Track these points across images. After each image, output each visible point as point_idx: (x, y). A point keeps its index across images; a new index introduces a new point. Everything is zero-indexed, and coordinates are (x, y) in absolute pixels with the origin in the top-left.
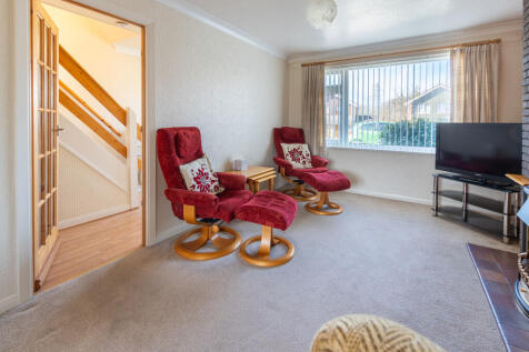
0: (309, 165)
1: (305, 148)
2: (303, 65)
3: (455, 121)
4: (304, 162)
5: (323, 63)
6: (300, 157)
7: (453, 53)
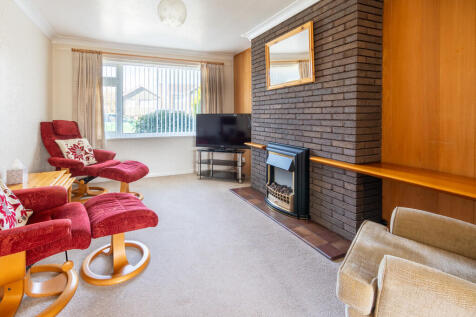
0: (93, 160)
1: (85, 142)
2: (73, 50)
3: (204, 112)
4: (88, 158)
5: (99, 53)
6: (83, 153)
7: (202, 66)
